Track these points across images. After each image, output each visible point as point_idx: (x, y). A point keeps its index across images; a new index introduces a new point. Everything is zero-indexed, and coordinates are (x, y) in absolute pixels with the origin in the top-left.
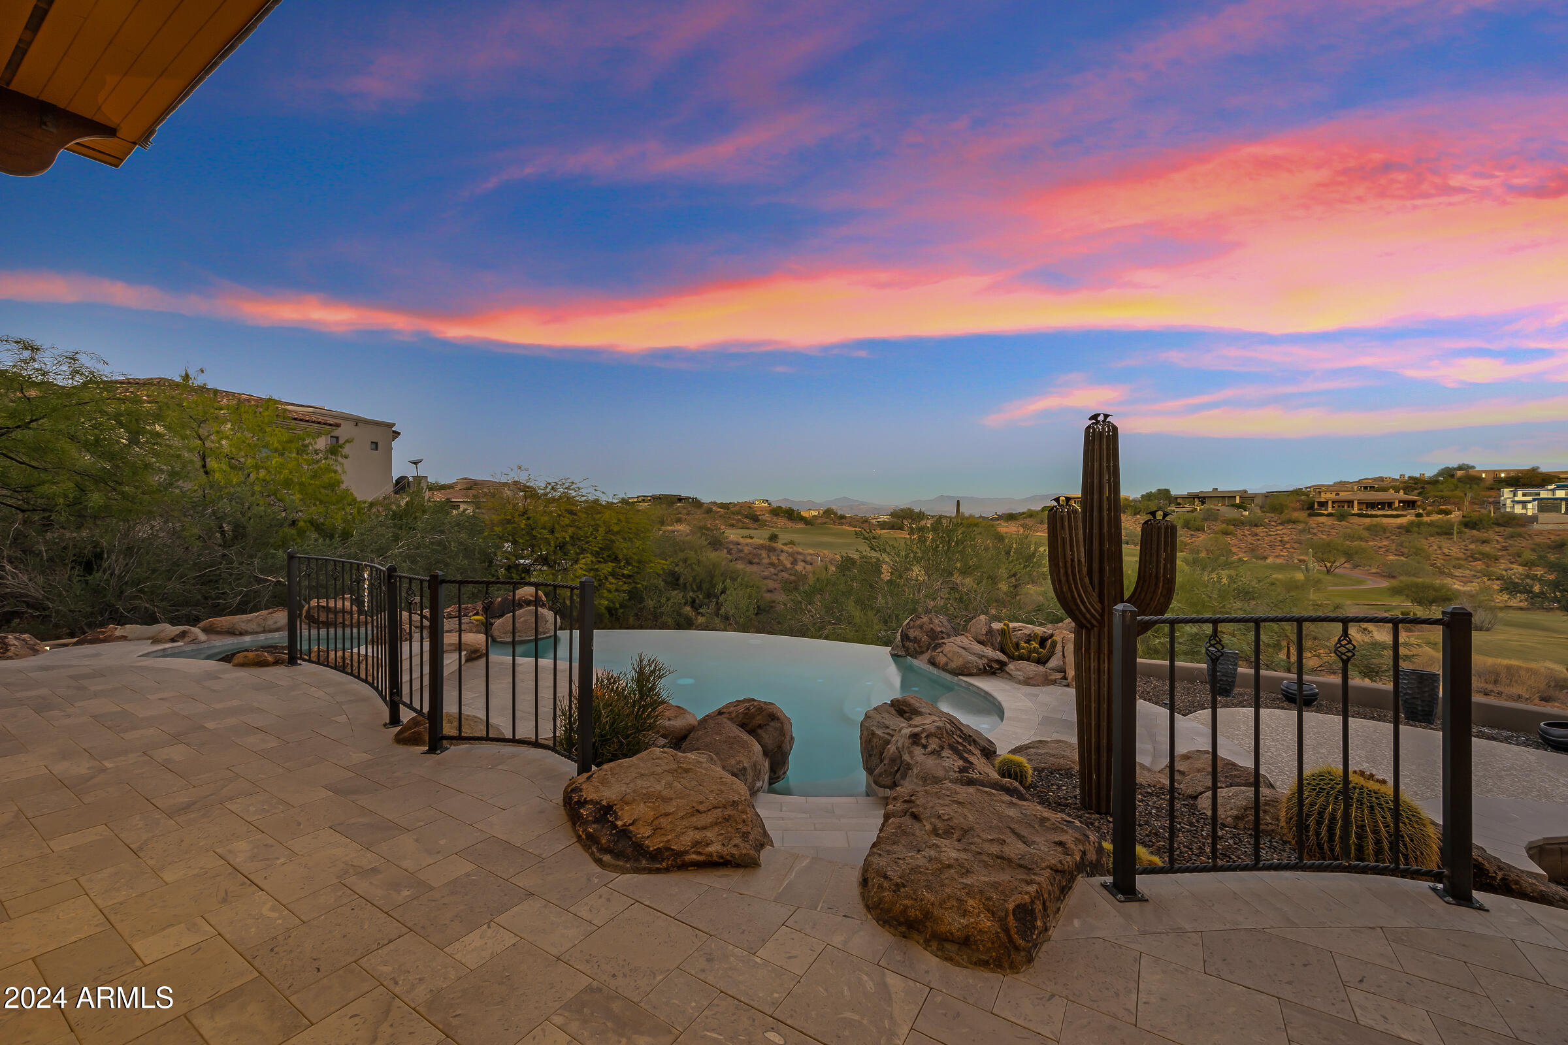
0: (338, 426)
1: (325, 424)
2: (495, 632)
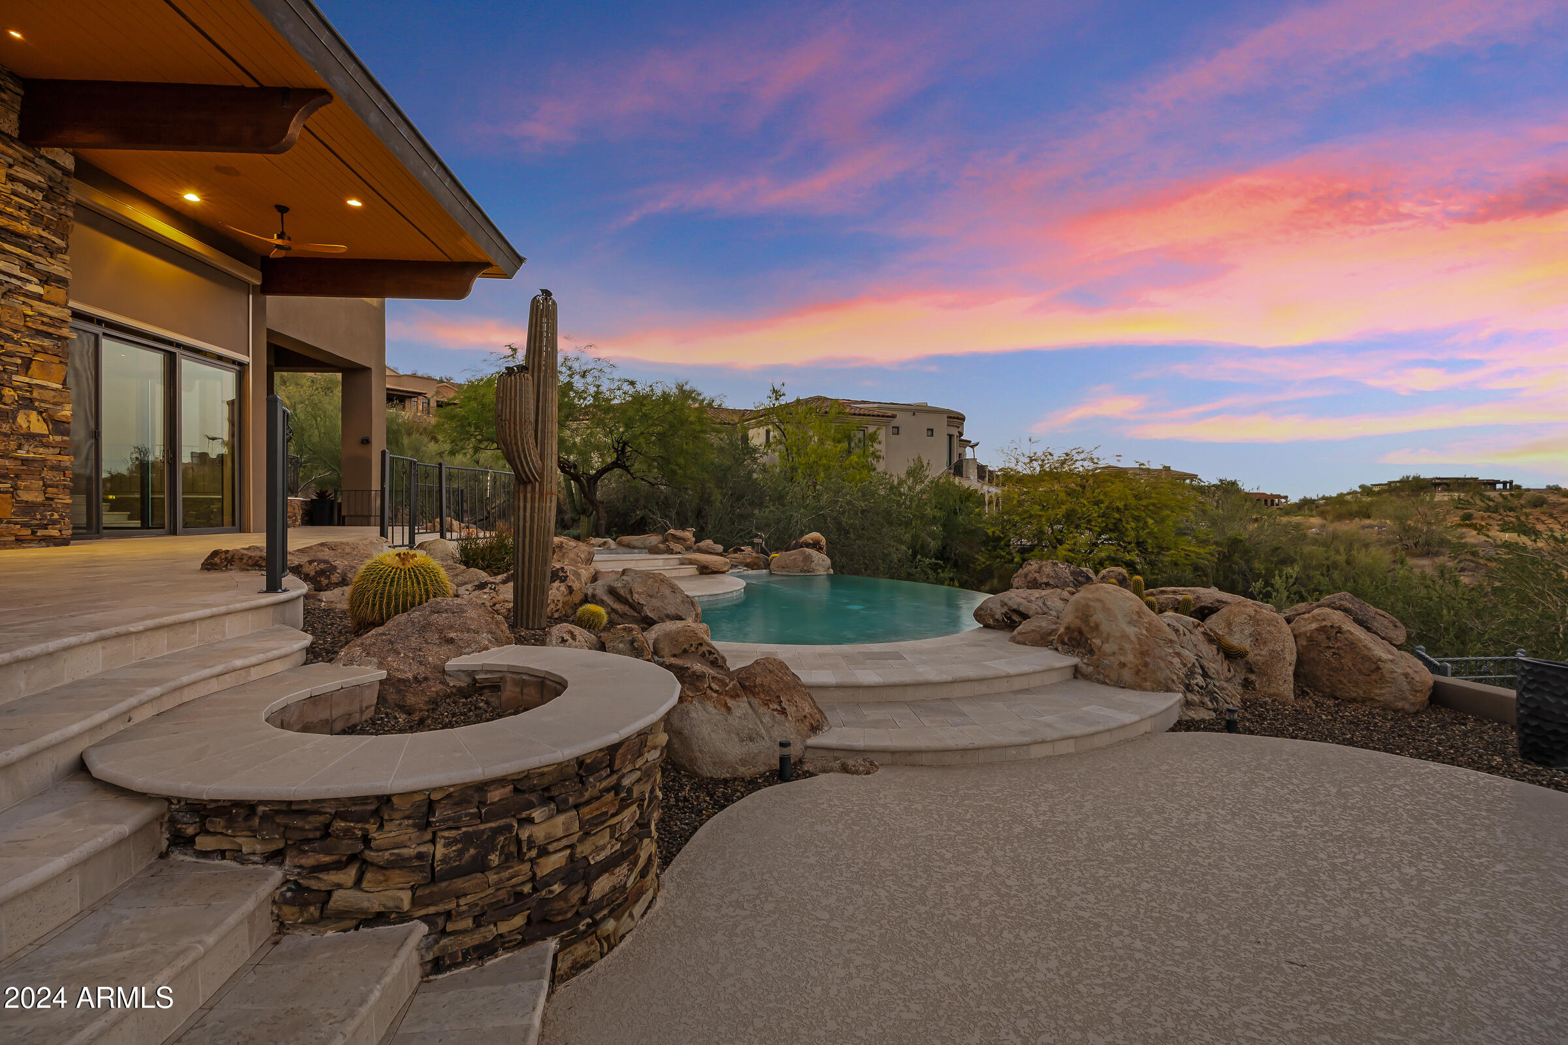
0: (894, 416)
1: (883, 416)
2: (772, 566)
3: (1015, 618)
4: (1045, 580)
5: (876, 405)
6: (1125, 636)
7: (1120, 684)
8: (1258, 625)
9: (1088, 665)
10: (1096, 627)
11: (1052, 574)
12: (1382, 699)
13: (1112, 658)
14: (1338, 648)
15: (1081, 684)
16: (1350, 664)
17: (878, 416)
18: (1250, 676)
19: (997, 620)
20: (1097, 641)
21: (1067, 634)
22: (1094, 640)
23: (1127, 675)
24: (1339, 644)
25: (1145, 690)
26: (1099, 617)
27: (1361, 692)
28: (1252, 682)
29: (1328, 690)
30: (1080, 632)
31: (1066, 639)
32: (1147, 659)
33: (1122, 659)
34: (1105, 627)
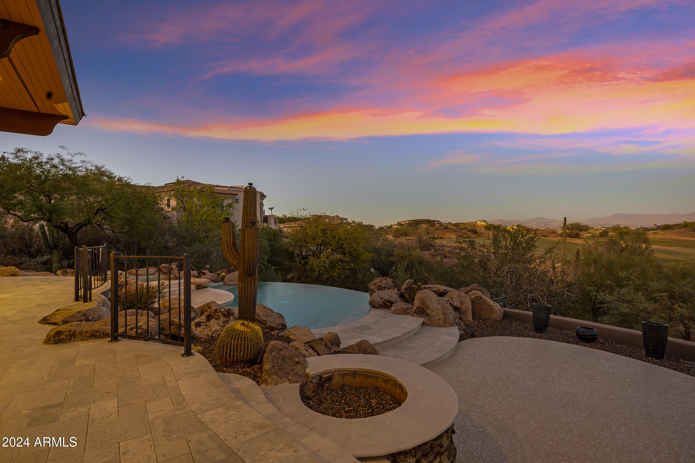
0: (236, 195)
1: (231, 194)
2: (225, 280)
3: (388, 304)
4: (384, 285)
5: (227, 189)
6: (438, 309)
7: (440, 326)
8: (461, 298)
9: (427, 320)
10: (428, 307)
11: (386, 283)
12: (493, 318)
13: (435, 317)
14: (481, 303)
15: (427, 328)
16: (485, 308)
17: (229, 194)
18: (461, 315)
19: (380, 305)
20: (429, 312)
21: (417, 310)
22: (428, 311)
23: (441, 322)
24: (481, 302)
25: (447, 327)
26: (428, 303)
27: (488, 316)
28: (462, 317)
29: (478, 316)
30: (422, 309)
31: (417, 312)
32: (446, 316)
33: (439, 317)
34: (431, 306)
